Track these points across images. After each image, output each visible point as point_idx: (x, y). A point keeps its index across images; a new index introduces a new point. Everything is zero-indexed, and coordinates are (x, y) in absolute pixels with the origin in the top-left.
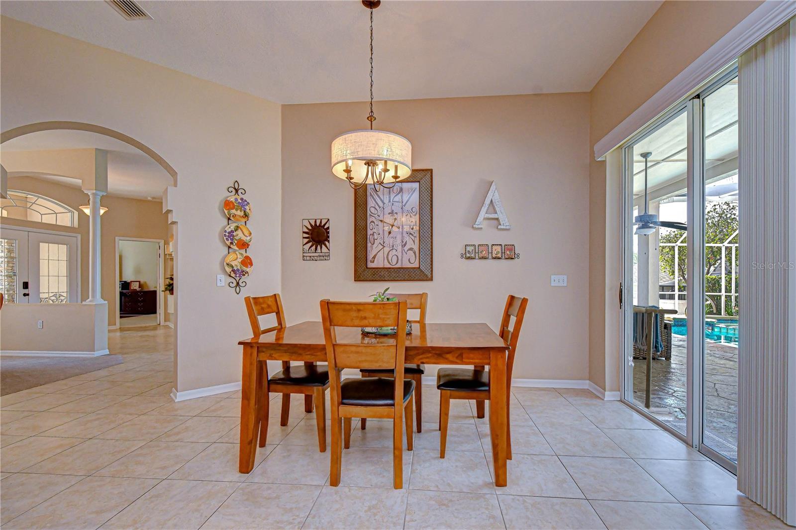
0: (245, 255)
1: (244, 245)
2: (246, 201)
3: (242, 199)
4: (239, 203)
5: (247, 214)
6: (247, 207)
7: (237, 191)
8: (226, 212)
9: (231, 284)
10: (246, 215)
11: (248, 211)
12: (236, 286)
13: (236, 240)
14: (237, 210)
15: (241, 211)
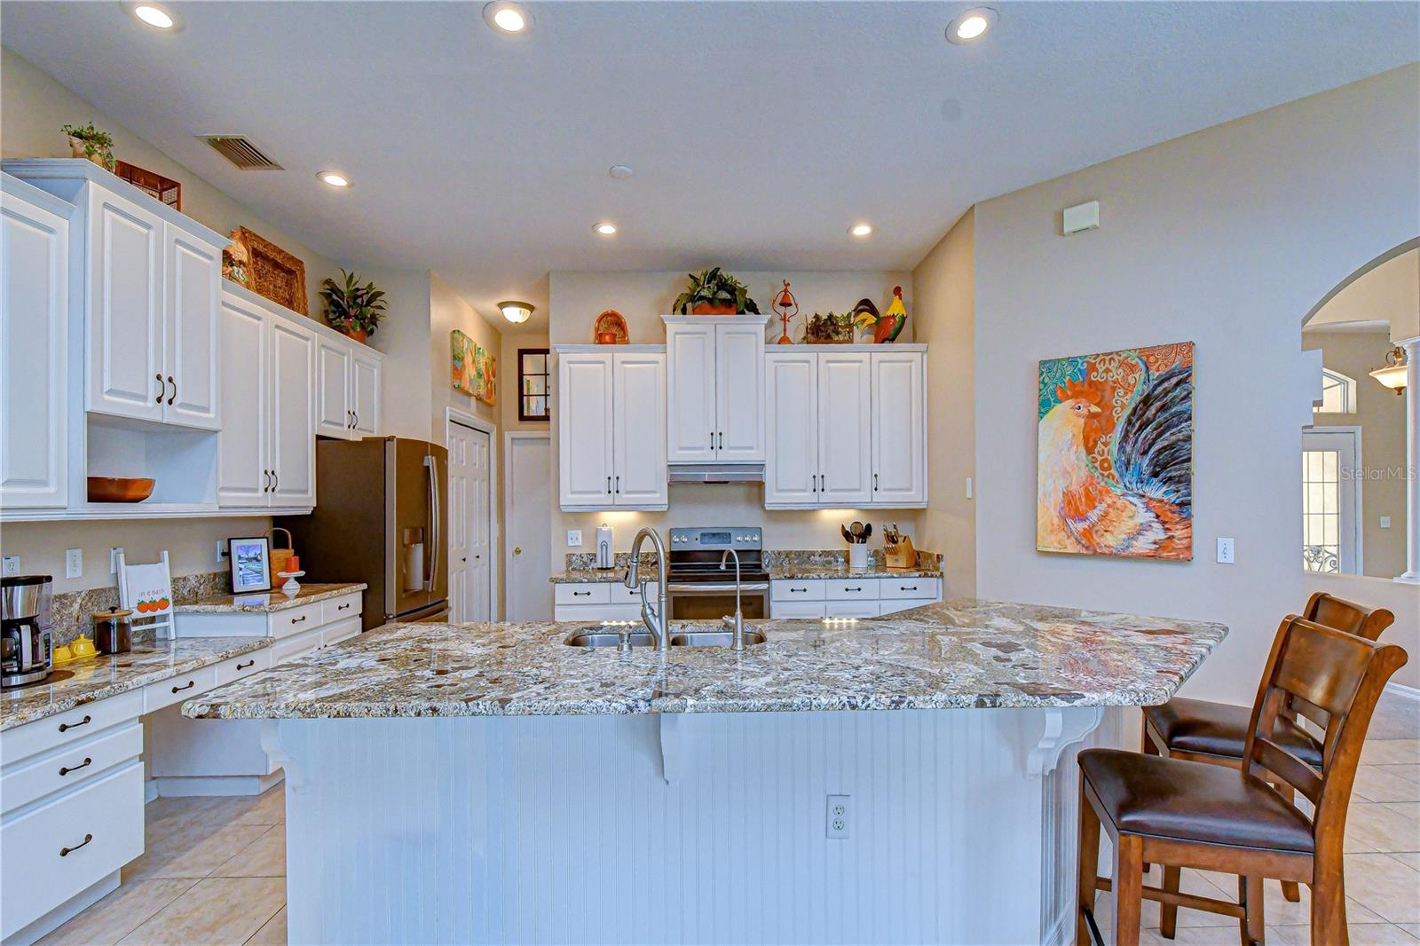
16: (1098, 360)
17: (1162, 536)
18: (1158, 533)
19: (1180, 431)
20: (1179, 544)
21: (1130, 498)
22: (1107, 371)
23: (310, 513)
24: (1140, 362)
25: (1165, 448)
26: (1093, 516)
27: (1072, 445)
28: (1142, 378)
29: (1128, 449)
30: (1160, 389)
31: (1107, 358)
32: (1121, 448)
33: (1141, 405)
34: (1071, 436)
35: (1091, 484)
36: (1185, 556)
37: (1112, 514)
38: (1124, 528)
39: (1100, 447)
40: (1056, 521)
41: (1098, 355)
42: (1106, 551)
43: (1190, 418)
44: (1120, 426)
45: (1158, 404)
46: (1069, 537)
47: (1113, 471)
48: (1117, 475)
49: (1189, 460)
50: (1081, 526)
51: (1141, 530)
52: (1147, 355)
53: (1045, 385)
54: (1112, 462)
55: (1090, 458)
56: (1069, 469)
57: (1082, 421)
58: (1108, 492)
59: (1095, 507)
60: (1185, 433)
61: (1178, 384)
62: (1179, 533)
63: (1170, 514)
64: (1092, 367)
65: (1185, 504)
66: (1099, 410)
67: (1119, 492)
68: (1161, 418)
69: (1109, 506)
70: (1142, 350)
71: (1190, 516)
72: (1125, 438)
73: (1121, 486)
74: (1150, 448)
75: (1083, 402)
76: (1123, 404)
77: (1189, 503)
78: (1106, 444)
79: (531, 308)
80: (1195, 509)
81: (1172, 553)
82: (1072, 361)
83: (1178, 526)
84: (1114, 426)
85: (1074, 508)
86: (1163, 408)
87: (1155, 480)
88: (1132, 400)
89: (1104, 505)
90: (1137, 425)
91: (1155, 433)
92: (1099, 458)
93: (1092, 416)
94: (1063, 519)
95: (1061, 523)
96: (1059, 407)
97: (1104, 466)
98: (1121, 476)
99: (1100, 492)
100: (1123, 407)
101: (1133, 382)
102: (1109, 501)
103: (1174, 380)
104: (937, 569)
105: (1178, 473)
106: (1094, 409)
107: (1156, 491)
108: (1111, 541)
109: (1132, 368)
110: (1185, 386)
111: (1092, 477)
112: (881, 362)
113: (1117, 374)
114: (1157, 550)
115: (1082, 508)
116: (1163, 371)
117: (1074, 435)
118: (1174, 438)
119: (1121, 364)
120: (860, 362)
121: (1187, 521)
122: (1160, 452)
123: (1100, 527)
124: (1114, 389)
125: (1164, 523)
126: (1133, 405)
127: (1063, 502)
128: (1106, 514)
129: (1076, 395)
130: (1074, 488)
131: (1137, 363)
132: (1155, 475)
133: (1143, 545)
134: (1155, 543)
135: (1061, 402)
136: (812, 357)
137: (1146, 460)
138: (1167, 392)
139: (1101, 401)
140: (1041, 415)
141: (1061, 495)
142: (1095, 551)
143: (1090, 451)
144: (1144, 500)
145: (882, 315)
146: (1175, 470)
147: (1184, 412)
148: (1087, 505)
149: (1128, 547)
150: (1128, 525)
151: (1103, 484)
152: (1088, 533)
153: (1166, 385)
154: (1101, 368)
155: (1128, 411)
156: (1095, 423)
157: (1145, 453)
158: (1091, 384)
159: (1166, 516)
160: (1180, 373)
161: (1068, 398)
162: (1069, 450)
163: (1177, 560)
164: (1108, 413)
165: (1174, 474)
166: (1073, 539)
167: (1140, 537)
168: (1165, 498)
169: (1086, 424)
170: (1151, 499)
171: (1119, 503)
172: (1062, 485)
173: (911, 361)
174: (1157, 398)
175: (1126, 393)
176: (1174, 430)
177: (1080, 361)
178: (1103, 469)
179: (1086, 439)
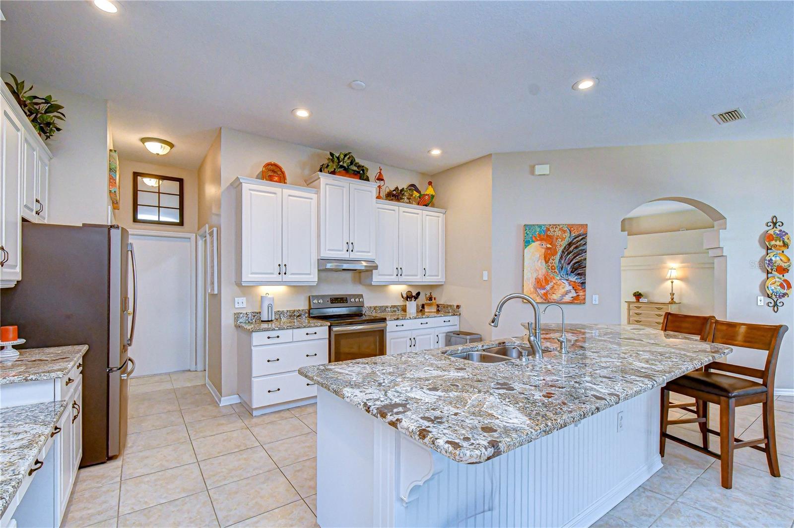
0: (783, 278)
1: (783, 270)
2: (784, 232)
3: (780, 231)
4: (778, 234)
5: (786, 243)
6: (785, 238)
7: (775, 224)
8: (767, 243)
9: (769, 304)
10: (786, 245)
11: (786, 240)
12: (774, 306)
13: (775, 266)
14: (776, 241)
15: (780, 241)
16: (551, 227)
17: (575, 295)
18: (573, 294)
19: (582, 256)
20: (581, 298)
21: (563, 281)
22: (554, 231)
23: (13, 286)
24: (568, 230)
25: (577, 263)
26: (548, 288)
27: (539, 260)
28: (568, 235)
29: (562, 262)
30: (575, 240)
31: (554, 227)
32: (560, 261)
33: (568, 246)
34: (539, 256)
35: (547, 275)
36: (583, 302)
37: (556, 287)
38: (560, 292)
39: (551, 261)
40: (532, 289)
41: (551, 225)
42: (552, 301)
43: (586, 252)
44: (559, 254)
45: (574, 246)
46: (537, 296)
47: (556, 270)
48: (558, 272)
49: (585, 267)
50: (543, 291)
51: (567, 293)
52: (571, 227)
53: (527, 234)
54: (556, 267)
55: (547, 265)
56: (538, 269)
57: (543, 251)
58: (554, 278)
59: (549, 284)
60: (584, 257)
61: (582, 239)
62: (581, 293)
63: (578, 287)
64: (548, 230)
65: (583, 283)
66: (551, 246)
67: (558, 278)
68: (575, 251)
69: (554, 284)
70: (568, 225)
71: (585, 288)
72: (561, 257)
73: (559, 276)
74: (571, 262)
75: (544, 243)
76: (561, 245)
77: (585, 283)
78: (553, 260)
79: (171, 145)
80: (587, 286)
81: (578, 300)
82: (540, 226)
83: (581, 291)
84: (557, 253)
85: (540, 284)
86: (576, 248)
87: (573, 274)
88: (564, 243)
89: (552, 283)
90: (566, 253)
91: (573, 256)
92: (551, 265)
93: (548, 248)
94: (535, 289)
95: (534, 291)
96: (533, 244)
97: (553, 268)
98: (559, 272)
99: (551, 278)
100: (561, 246)
101: (564, 237)
102: (554, 282)
103: (581, 238)
104: (458, 312)
105: (581, 272)
106: (549, 246)
107: (573, 278)
108: (555, 297)
109: (564, 232)
110: (585, 240)
111: (548, 272)
112: (427, 215)
113: (558, 233)
114: (573, 300)
115: (544, 284)
116: (577, 233)
117: (540, 256)
118: (580, 259)
119: (560, 229)
120: (418, 214)
121: (584, 289)
122: (575, 263)
123: (551, 292)
124: (557, 239)
125: (575, 290)
126: (565, 246)
127: (535, 282)
128: (553, 287)
129: (541, 240)
130: (540, 276)
131: (566, 230)
132: (572, 272)
133: (568, 298)
134: (572, 298)
135: (534, 242)
136: (396, 208)
137: (569, 266)
138: (578, 241)
139: (552, 243)
140: (526, 246)
141: (534, 279)
142: (549, 301)
143: (547, 262)
144: (568, 281)
145: (422, 193)
146: (580, 271)
147: (584, 250)
148: (545, 283)
149: (562, 299)
150: (562, 291)
151: (552, 275)
152: (546, 294)
153: (577, 239)
154: (552, 230)
155: (563, 248)
156: (549, 252)
157: (569, 264)
158: (548, 236)
159: (577, 287)
160: (583, 235)
161: (537, 240)
162: (538, 261)
163: (580, 304)
164: (554, 248)
165: (580, 272)
166: (539, 296)
167: (567, 296)
168: (576, 281)
169: (545, 251)
170: (571, 281)
171: (559, 282)
172: (535, 276)
173: (439, 217)
174: (574, 244)
175: (562, 241)
176: (580, 256)
177: (543, 227)
178: (552, 269)
179: (545, 258)
